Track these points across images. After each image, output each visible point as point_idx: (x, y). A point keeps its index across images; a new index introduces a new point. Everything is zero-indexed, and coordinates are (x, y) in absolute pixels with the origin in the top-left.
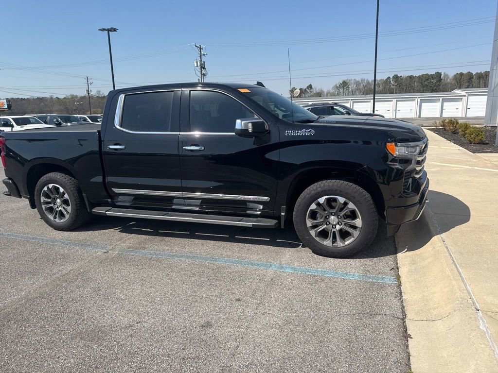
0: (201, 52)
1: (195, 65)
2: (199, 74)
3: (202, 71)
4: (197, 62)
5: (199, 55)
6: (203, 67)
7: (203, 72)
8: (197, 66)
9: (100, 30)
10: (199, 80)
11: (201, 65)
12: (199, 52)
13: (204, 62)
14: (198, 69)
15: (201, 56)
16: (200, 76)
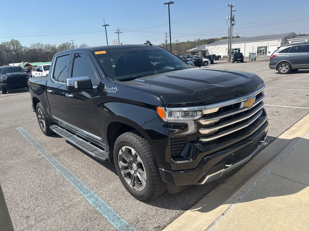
0: (232, 9)
1: (227, 19)
2: (229, 24)
3: (231, 22)
4: (228, 17)
5: (231, 11)
6: (232, 19)
7: (233, 23)
8: (228, 19)
9: (164, 4)
10: (229, 28)
11: (231, 18)
12: (231, 9)
13: (234, 16)
14: (229, 21)
15: (231, 12)
16: (230, 26)
